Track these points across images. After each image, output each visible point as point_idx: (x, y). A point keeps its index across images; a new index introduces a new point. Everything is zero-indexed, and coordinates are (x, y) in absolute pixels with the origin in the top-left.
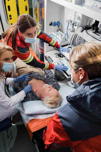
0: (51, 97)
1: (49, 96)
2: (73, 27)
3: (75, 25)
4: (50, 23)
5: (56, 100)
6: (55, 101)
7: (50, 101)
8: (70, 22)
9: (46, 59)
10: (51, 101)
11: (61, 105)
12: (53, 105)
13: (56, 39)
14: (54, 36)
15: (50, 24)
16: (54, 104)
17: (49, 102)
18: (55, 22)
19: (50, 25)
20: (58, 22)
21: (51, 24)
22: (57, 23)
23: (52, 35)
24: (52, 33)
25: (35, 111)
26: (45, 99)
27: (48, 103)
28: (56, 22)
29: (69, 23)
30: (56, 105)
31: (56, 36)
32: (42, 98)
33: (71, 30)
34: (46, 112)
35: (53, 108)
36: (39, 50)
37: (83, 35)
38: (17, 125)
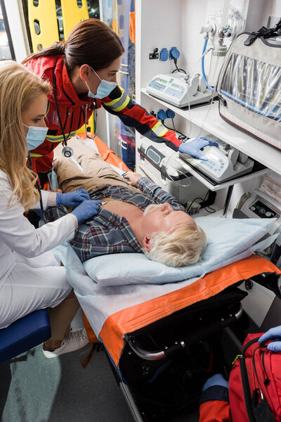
0: (174, 230)
1: (167, 230)
2: (221, 42)
3: (226, 34)
4: (152, 52)
5: (189, 237)
6: (187, 241)
7: (171, 241)
8: (210, 34)
9: (143, 156)
10: (176, 243)
11: (206, 257)
12: (182, 254)
13: (172, 87)
14: (165, 82)
15: (150, 55)
16: (185, 252)
17: (167, 246)
18: (164, 50)
19: (150, 58)
20: (174, 49)
21: (154, 56)
22: (171, 51)
23: (159, 82)
24: (157, 77)
25: (128, 272)
26: (155, 242)
27: (167, 251)
28: (169, 49)
29: (207, 36)
30: (192, 256)
31: (171, 82)
32: (145, 243)
33: (216, 51)
34: (162, 277)
35: (183, 266)
36: (120, 138)
37: (255, 53)
38: (60, 353)
